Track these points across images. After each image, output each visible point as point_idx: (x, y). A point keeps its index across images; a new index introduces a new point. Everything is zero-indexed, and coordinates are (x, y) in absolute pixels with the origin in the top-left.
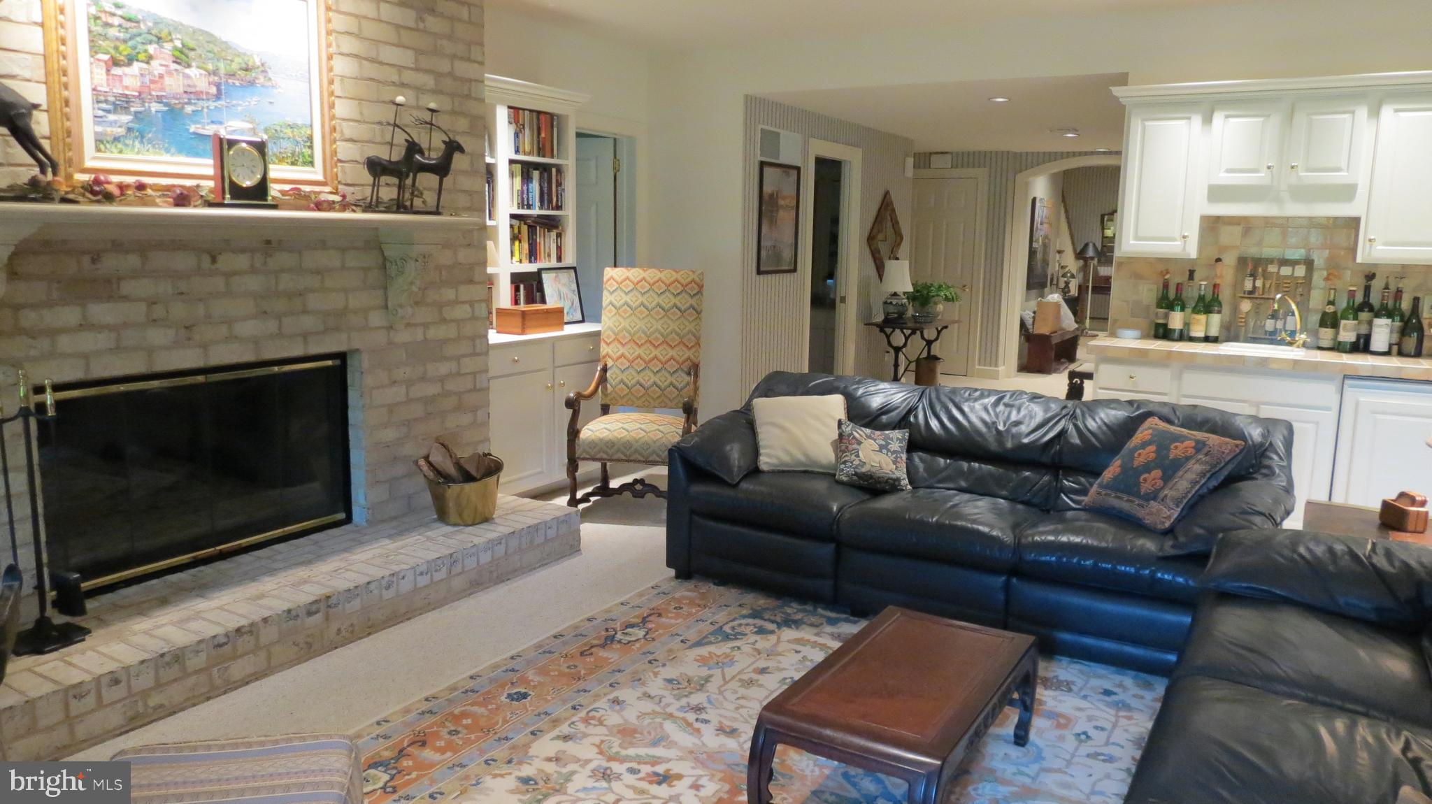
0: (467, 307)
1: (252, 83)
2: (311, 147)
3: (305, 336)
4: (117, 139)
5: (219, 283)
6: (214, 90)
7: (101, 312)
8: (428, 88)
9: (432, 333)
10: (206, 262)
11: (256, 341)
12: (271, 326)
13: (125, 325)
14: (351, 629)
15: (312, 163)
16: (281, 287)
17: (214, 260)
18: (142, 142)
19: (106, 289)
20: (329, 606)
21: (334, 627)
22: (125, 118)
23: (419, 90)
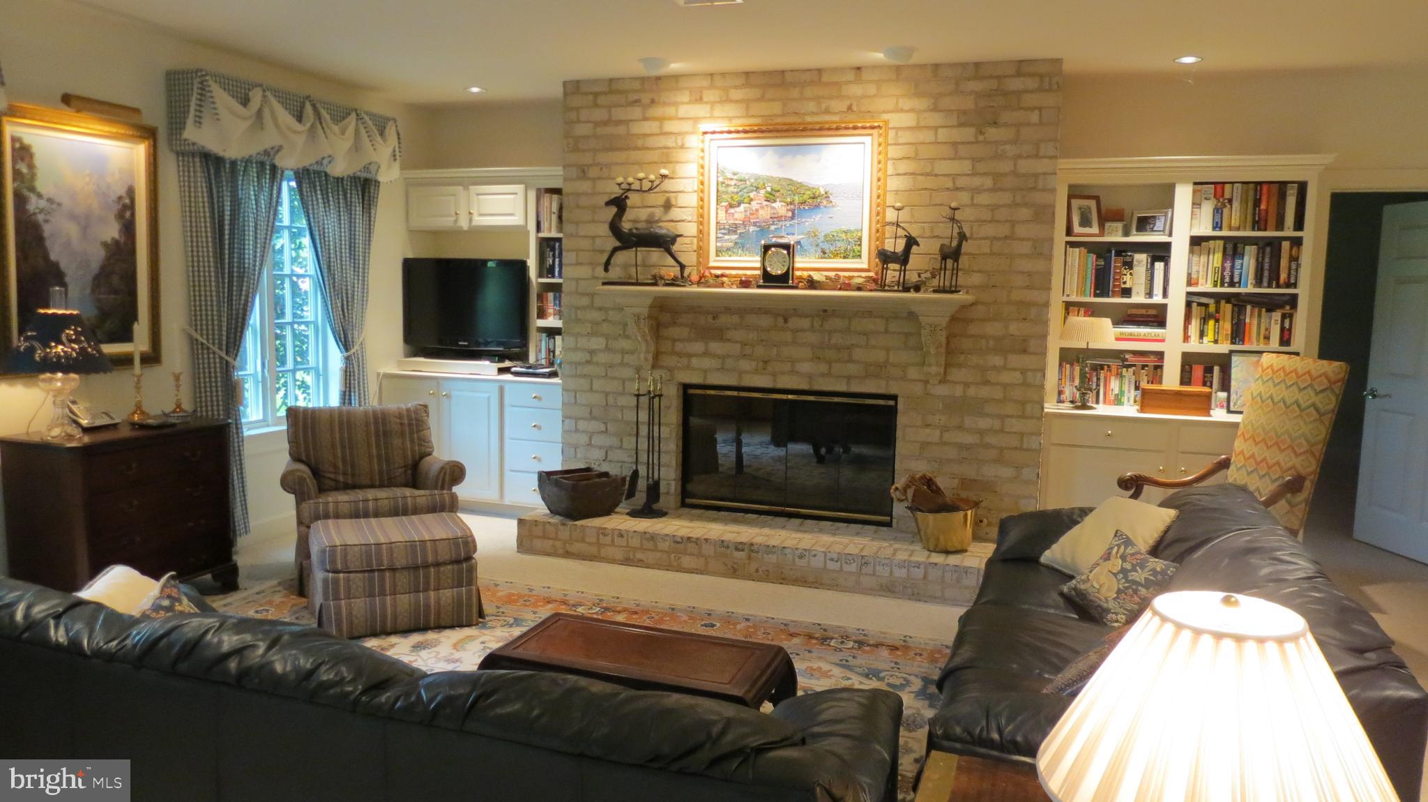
0: (1017, 375)
1: (817, 206)
2: (860, 245)
3: (849, 378)
4: (728, 249)
5: (788, 336)
6: (790, 214)
7: (715, 346)
8: (986, 187)
9: (972, 391)
10: (780, 321)
11: (810, 377)
12: (823, 368)
13: (728, 356)
14: (766, 573)
15: (860, 256)
16: (833, 341)
17: (786, 321)
18: (743, 250)
19: (719, 334)
20: (752, 551)
21: (754, 566)
22: (734, 237)
23: (977, 190)
